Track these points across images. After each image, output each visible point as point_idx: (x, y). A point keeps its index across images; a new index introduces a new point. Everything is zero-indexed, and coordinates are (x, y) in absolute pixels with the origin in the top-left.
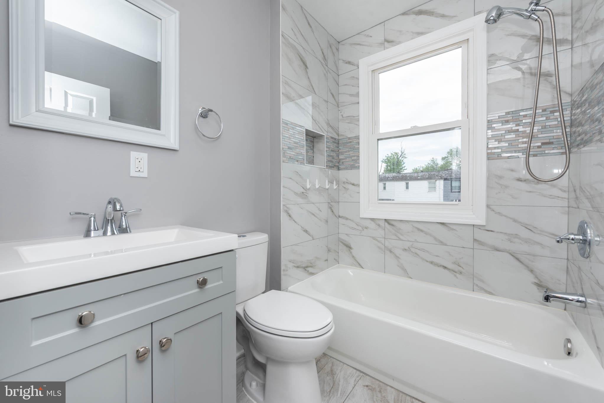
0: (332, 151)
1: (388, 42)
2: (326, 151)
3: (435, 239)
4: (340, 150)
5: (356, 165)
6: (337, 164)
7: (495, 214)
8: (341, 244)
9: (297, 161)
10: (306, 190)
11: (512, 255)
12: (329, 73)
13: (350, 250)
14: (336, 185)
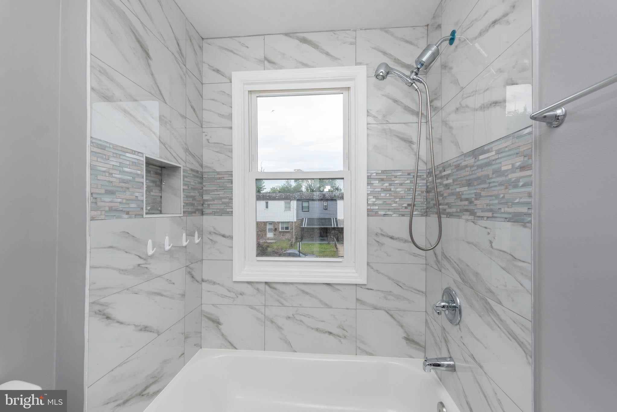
0: (194, 189)
1: (270, 62)
2: (184, 189)
3: (321, 301)
4: (205, 187)
5: (228, 210)
6: (200, 207)
7: (374, 271)
8: (204, 319)
9: (128, 213)
10: (145, 260)
11: (388, 313)
12: (187, 76)
13: (217, 327)
14: (199, 237)
